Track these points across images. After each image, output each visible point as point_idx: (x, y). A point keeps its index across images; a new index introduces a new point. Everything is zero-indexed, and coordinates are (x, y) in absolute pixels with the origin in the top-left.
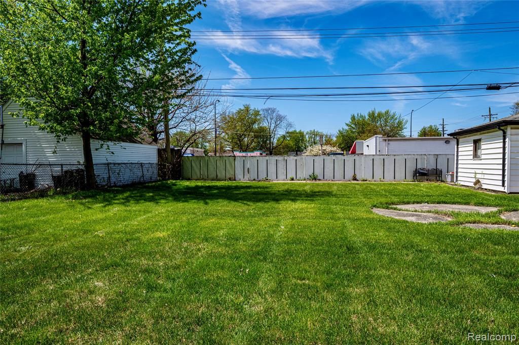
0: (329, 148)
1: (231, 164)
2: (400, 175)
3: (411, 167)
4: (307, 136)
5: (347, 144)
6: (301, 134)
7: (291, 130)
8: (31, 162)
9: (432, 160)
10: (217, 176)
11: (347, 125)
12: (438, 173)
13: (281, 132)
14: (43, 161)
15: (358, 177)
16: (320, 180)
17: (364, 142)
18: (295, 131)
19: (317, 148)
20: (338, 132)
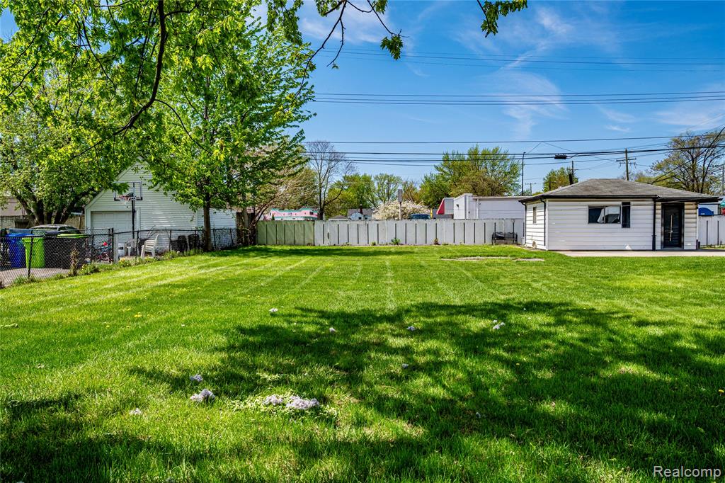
0: (410, 206)
1: (310, 229)
2: (480, 239)
3: (490, 231)
4: (376, 184)
5: (436, 198)
6: (367, 180)
7: (350, 174)
8: (146, 229)
9: (510, 223)
10: (295, 241)
11: (437, 168)
12: (515, 236)
13: (337, 178)
14: (158, 227)
15: (439, 242)
16: (402, 244)
17: (454, 199)
18: (357, 175)
19: (394, 207)
20: (424, 179)
